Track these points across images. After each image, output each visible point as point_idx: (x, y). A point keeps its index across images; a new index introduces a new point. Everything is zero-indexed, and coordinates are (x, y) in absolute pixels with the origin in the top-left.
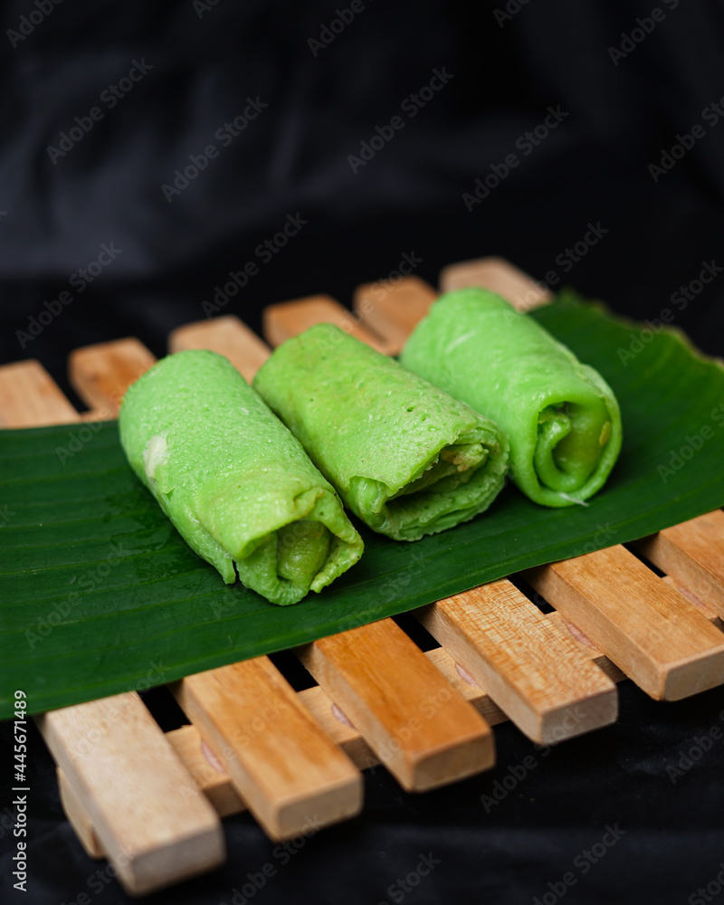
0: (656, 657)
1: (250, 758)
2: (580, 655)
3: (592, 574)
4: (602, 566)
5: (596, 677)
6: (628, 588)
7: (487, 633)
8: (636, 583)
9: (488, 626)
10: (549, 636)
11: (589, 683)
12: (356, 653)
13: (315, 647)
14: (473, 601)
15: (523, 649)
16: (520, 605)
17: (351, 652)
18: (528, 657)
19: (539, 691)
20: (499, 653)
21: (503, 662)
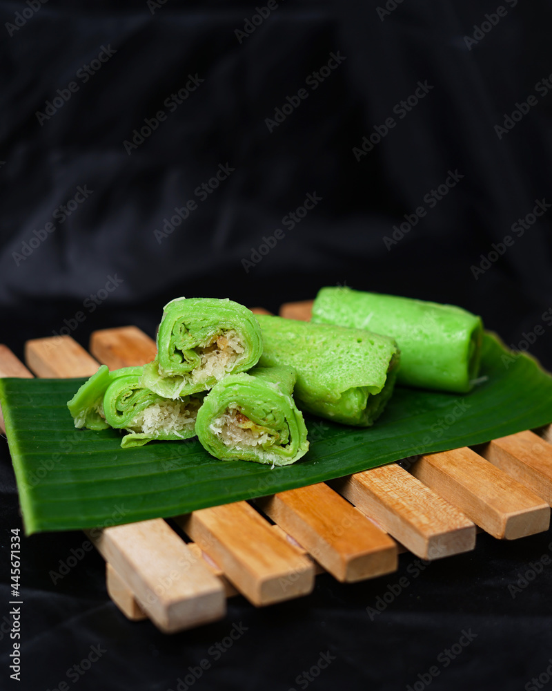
0: (499, 510)
1: (240, 554)
2: (451, 507)
3: (454, 465)
4: (460, 461)
5: (462, 519)
6: (478, 473)
7: (389, 493)
8: (483, 471)
9: (389, 490)
10: (429, 496)
11: (458, 522)
12: (304, 501)
13: (276, 498)
14: (377, 476)
15: (412, 503)
16: (408, 479)
17: (301, 501)
18: (416, 507)
19: (426, 525)
20: (398, 504)
21: (401, 509)
